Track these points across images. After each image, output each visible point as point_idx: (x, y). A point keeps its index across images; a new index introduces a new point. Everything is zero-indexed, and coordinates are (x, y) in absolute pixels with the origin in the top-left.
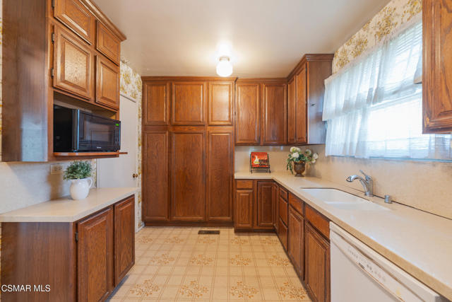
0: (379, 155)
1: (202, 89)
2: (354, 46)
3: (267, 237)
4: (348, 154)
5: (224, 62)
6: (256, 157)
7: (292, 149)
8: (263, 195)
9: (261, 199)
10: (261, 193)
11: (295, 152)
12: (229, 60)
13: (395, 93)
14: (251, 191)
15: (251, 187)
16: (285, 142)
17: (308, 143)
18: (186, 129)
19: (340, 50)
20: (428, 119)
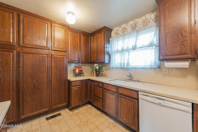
0: (134, 67)
1: (47, 26)
2: (122, 29)
3: (86, 107)
4: (122, 67)
5: (71, 15)
6: (77, 69)
7: (95, 65)
8: (84, 87)
9: (84, 89)
10: (83, 86)
11: (96, 66)
12: (73, 14)
13: (140, 48)
14: (79, 86)
15: (79, 84)
16: (90, 62)
17: (105, 62)
18: (34, 51)
19: (115, 29)
20: (161, 57)
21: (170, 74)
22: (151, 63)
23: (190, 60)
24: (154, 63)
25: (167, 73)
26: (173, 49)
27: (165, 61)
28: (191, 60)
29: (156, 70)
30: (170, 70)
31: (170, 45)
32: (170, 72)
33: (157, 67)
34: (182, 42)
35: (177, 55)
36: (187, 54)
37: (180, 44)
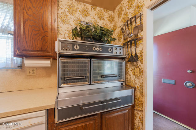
20: (18, 51)
21: (35, 74)
22: (7, 60)
23: (51, 59)
24: (10, 60)
25: (31, 74)
26: (34, 42)
27: (24, 58)
28: (53, 59)
29: (16, 71)
30: (35, 69)
31: (30, 37)
32: (35, 72)
33: (17, 66)
34: (43, 37)
35: (38, 51)
36: (48, 51)
37: (41, 38)
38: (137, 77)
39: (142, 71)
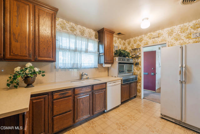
38: (138, 70)
39: (140, 68)
